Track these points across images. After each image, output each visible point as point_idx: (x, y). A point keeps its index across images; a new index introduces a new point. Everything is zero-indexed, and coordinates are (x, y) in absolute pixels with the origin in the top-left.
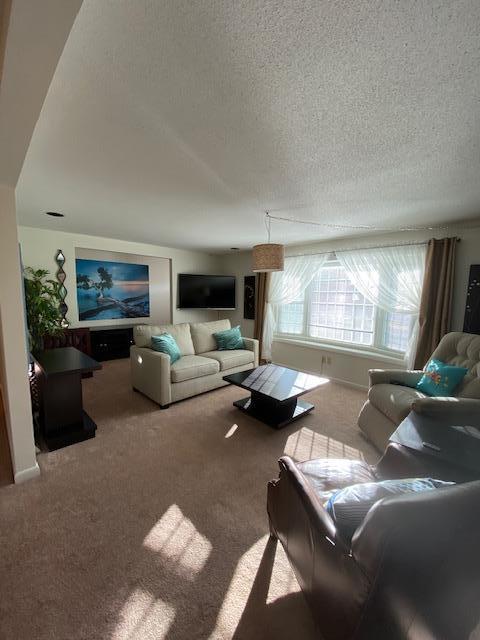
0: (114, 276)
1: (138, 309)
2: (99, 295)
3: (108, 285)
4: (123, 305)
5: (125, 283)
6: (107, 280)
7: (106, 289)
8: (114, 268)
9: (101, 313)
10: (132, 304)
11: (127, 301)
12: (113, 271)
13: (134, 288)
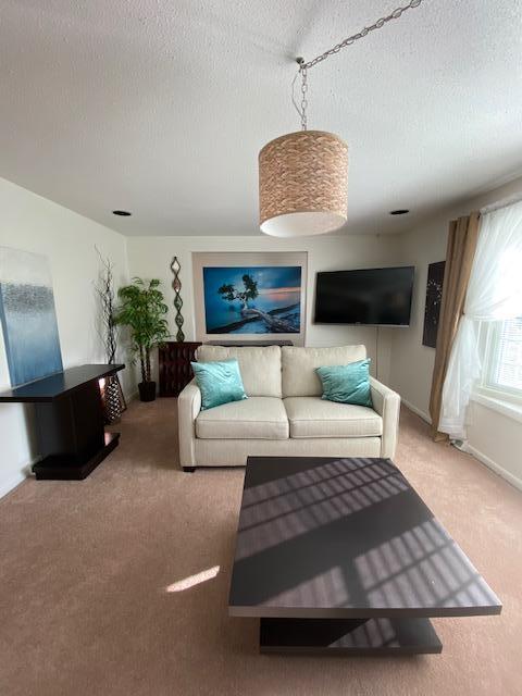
0: (259, 283)
1: (286, 323)
2: (243, 306)
3: (253, 294)
4: (268, 317)
5: (271, 291)
6: (252, 287)
7: (250, 300)
8: (260, 274)
9: (245, 326)
10: (279, 316)
11: (272, 313)
12: (258, 278)
13: (282, 297)
